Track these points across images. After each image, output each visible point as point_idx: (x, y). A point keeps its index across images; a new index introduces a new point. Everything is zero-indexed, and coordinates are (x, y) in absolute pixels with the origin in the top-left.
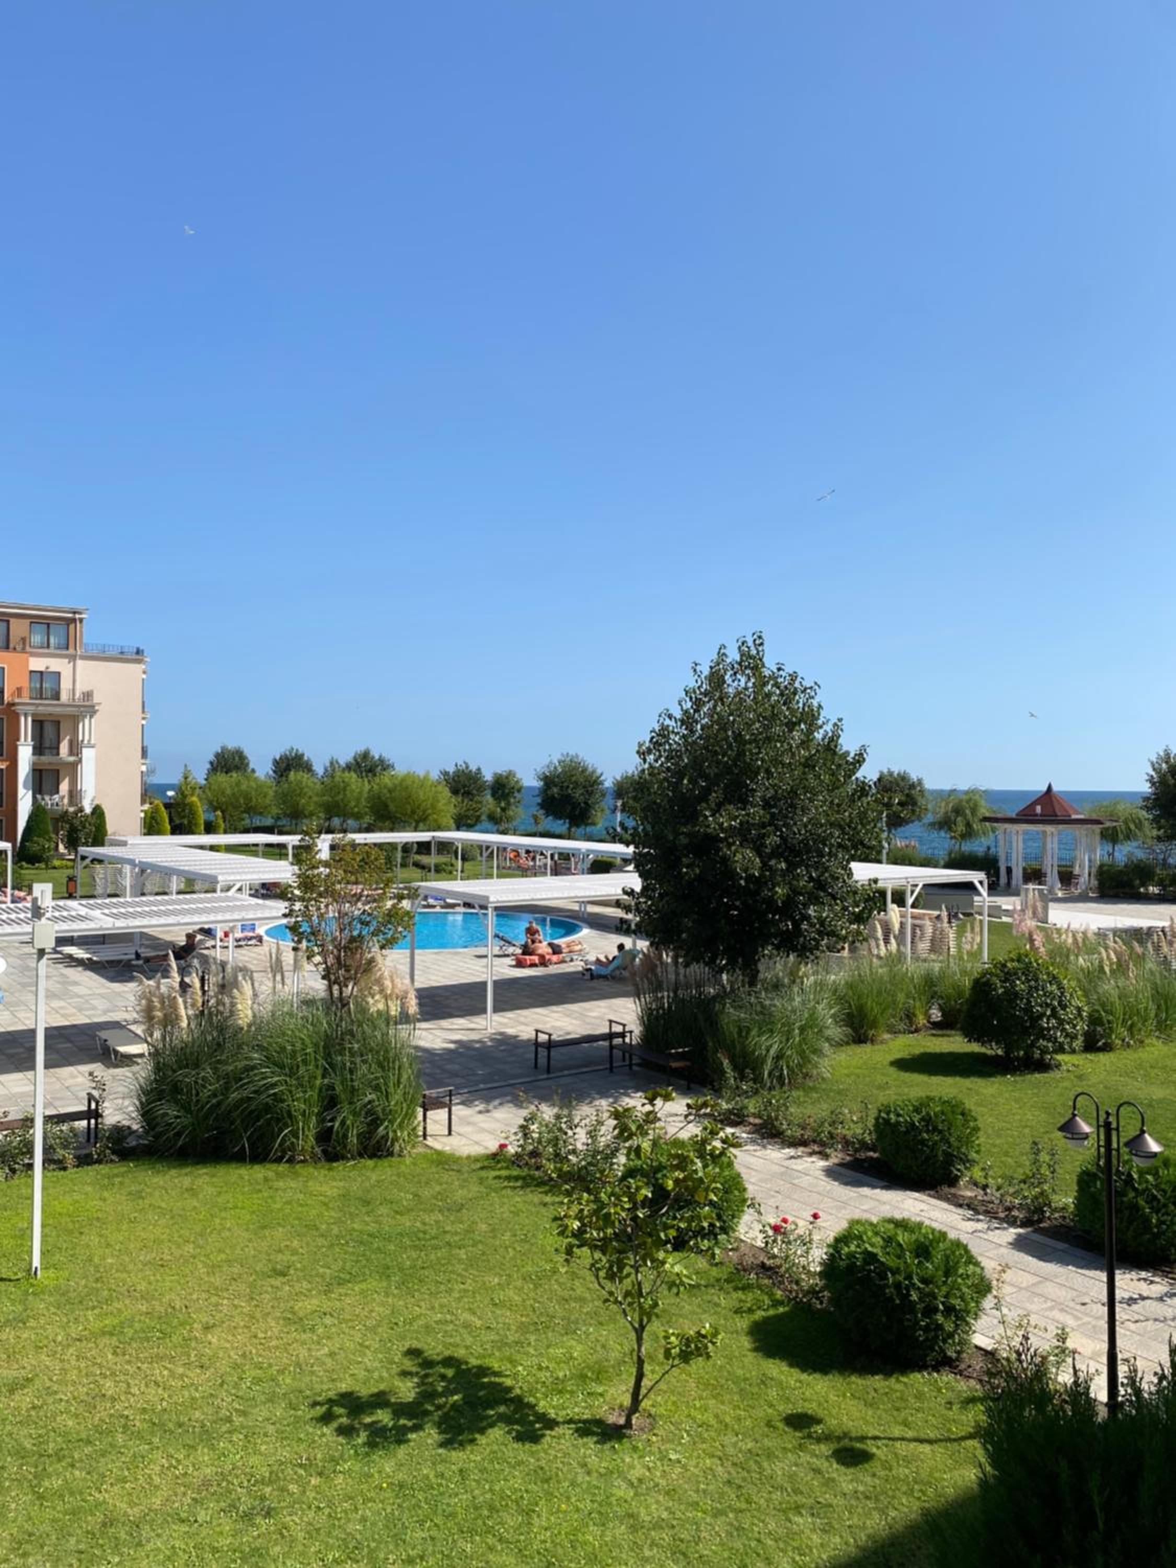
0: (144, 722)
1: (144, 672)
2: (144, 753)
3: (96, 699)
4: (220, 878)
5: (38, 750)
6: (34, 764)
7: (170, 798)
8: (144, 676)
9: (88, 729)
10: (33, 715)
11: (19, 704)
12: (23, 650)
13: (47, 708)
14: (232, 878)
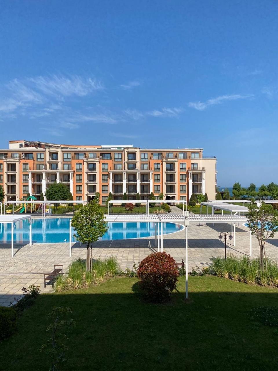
0: (216, 174)
1: (216, 162)
2: (216, 181)
3: (205, 169)
4: (232, 211)
5: (193, 181)
6: (192, 183)
7: (223, 191)
8: (216, 163)
9: (204, 175)
10: (192, 173)
11: (189, 171)
12: (190, 159)
13: (195, 171)
14: (235, 211)
